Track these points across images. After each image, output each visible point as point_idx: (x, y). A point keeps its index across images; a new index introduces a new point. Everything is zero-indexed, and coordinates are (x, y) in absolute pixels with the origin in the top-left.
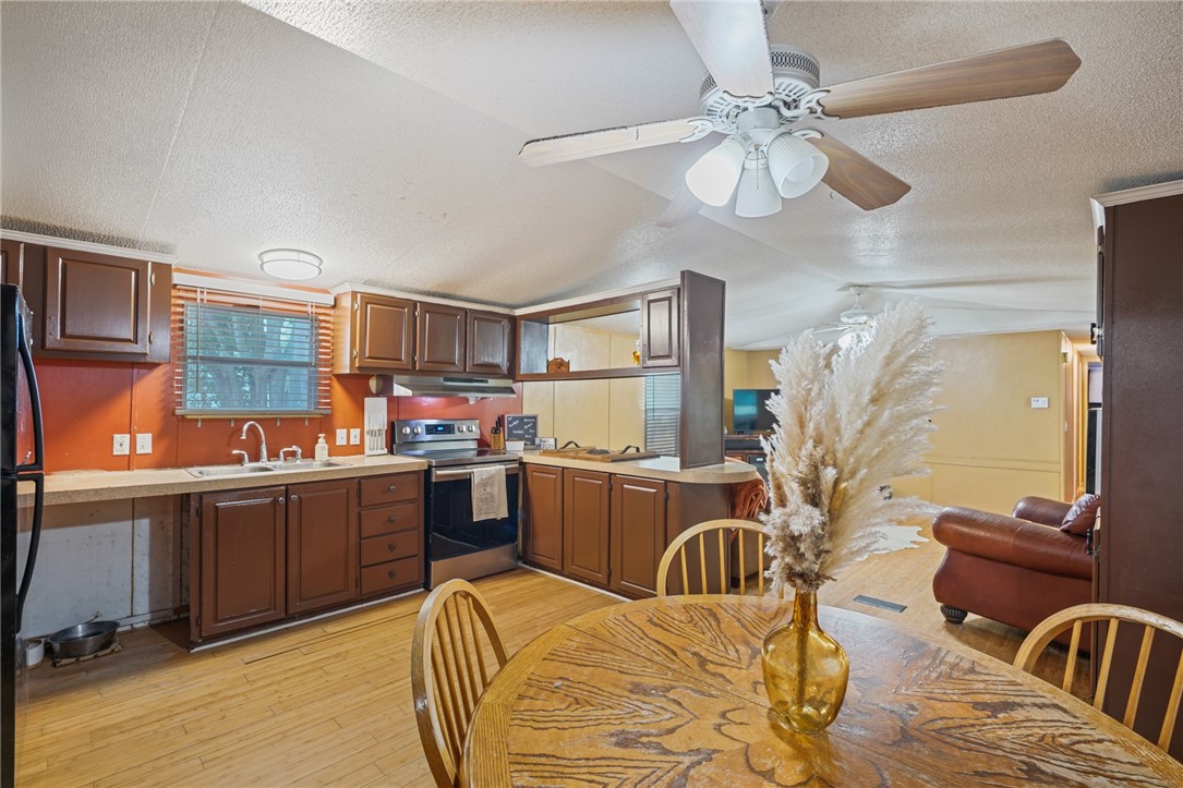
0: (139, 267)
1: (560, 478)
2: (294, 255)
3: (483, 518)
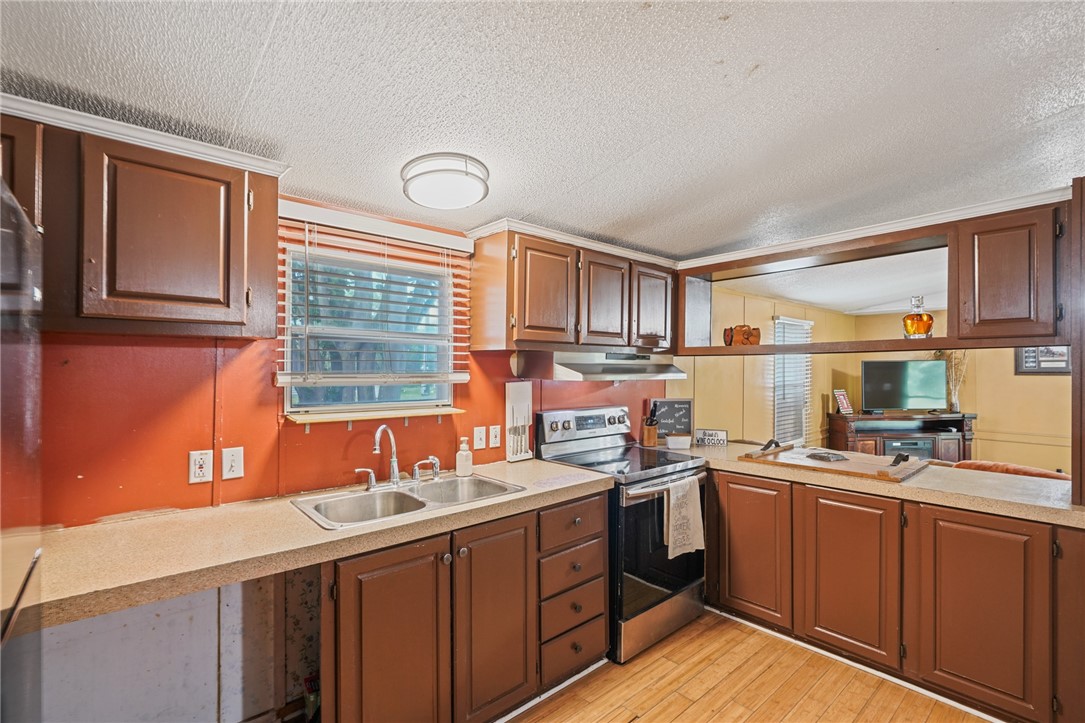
0: (229, 179)
1: (787, 497)
2: (459, 164)
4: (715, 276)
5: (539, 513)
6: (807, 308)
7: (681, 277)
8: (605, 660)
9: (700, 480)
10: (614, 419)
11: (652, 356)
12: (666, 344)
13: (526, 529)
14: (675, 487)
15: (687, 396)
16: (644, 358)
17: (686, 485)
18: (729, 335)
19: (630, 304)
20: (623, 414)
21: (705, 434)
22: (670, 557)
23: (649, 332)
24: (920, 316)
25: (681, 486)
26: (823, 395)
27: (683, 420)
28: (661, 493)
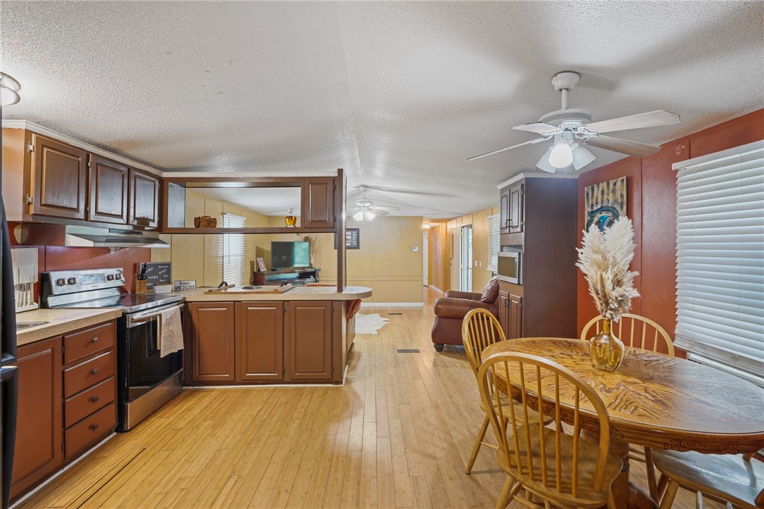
3: (167, 353)
4: (188, 184)
5: (63, 338)
6: (242, 210)
7: (165, 182)
8: (115, 434)
9: (181, 308)
10: (113, 276)
11: (144, 232)
12: (154, 225)
13: (53, 349)
14: (166, 313)
15: (167, 260)
16: (138, 233)
17: (172, 311)
18: (198, 221)
19: (129, 196)
20: (118, 273)
21: (181, 283)
22: (162, 356)
23: (142, 216)
24: (292, 217)
25: (169, 312)
26: (251, 262)
27: (165, 276)
28: (155, 317)
